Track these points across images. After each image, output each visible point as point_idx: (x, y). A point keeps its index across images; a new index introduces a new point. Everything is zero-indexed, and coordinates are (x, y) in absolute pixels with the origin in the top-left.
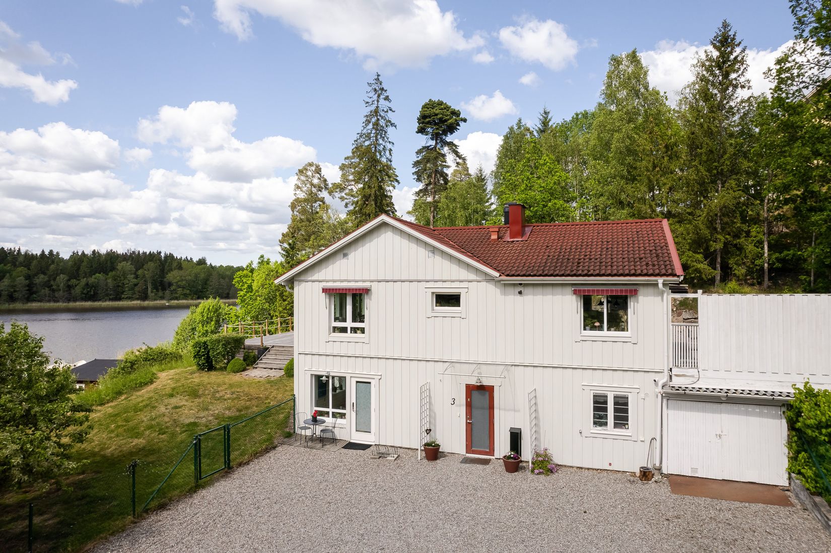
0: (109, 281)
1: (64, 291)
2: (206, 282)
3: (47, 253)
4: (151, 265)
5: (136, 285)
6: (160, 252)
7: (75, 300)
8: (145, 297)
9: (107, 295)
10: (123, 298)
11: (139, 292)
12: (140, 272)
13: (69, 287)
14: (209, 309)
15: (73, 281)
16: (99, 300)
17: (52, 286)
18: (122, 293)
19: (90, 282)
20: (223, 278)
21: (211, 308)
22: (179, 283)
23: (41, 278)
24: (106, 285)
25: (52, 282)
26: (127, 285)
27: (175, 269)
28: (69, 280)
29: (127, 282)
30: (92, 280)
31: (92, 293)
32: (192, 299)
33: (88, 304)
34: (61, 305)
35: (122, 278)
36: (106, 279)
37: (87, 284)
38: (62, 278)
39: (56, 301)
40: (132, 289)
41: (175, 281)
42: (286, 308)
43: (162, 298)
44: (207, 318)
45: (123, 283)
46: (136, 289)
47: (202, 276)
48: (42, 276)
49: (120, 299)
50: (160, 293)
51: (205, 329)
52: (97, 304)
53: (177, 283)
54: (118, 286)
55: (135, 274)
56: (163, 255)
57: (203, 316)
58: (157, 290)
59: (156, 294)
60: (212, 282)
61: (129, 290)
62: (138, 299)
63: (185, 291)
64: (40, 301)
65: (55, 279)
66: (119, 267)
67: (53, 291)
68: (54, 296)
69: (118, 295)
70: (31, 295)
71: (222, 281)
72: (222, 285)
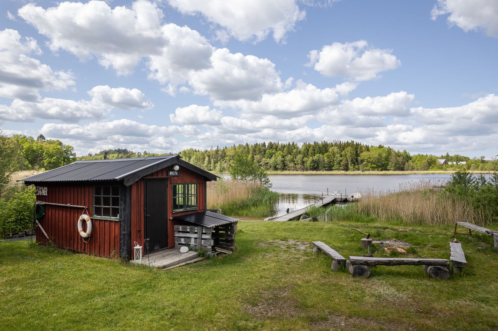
0: (325, 158)
1: (301, 165)
2: (387, 159)
3: (291, 144)
4: (349, 148)
5: (341, 161)
6: (353, 142)
7: (307, 170)
8: (347, 169)
9: (325, 167)
10: (334, 169)
11: (343, 165)
12: (343, 153)
13: (303, 163)
15: (305, 159)
16: (320, 170)
17: (294, 161)
18: (333, 166)
19: (314, 159)
20: (399, 157)
22: (369, 160)
23: (289, 157)
24: (324, 161)
25: (294, 159)
26: (336, 161)
27: (364, 151)
28: (303, 158)
29: (336, 159)
30: (316, 158)
31: (316, 166)
32: (378, 170)
33: (314, 172)
34: (299, 172)
35: (333, 157)
37: (313, 161)
38: (299, 156)
39: (297, 170)
40: (339, 163)
41: (366, 158)
43: (358, 169)
45: (333, 160)
46: (342, 163)
47: (384, 155)
48: (289, 155)
49: (332, 170)
50: (357, 167)
52: (319, 172)
53: (367, 159)
54: (331, 162)
55: (340, 154)
56: (355, 143)
58: (355, 165)
59: (354, 167)
60: (392, 159)
61: (337, 164)
62: (343, 170)
63: (373, 165)
64: (289, 170)
65: (296, 158)
66: (330, 150)
67: (295, 164)
68: (296, 168)
69: (330, 167)
70: (284, 167)
71: (398, 158)
72: (398, 161)
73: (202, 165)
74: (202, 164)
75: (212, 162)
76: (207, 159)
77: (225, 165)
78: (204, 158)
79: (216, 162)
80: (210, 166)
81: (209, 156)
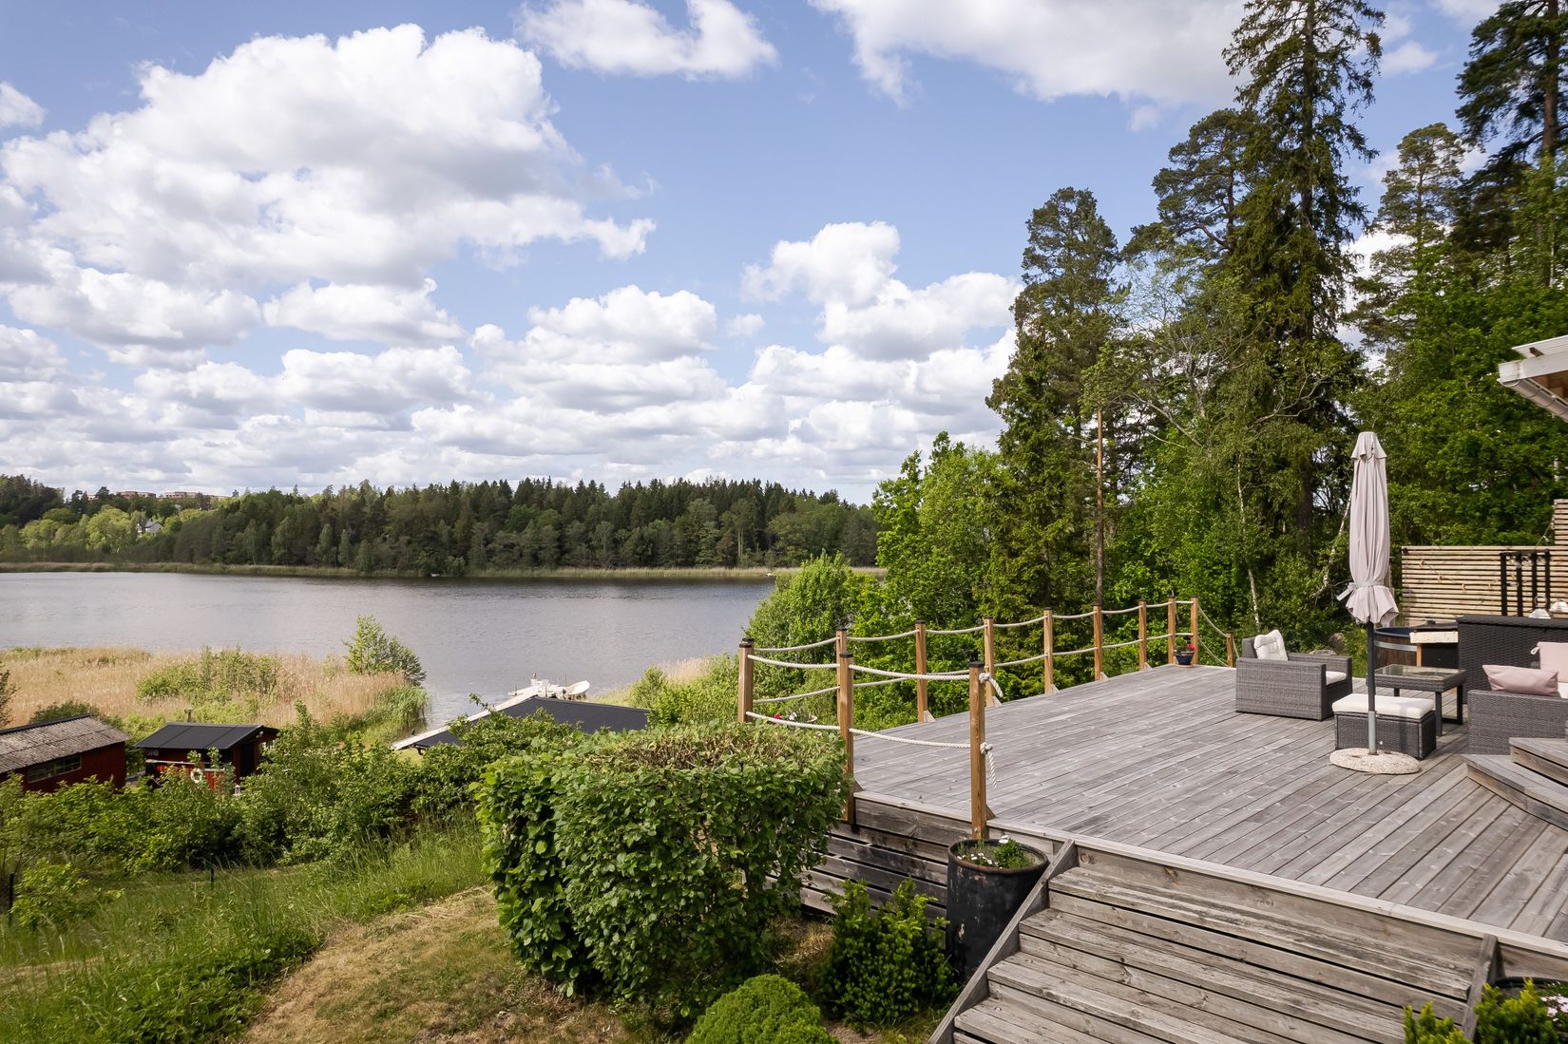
0: (676, 532)
1: (608, 550)
3: (587, 485)
4: (743, 504)
5: (718, 539)
6: (759, 482)
7: (624, 566)
8: (732, 561)
9: (673, 556)
10: (698, 563)
11: (723, 552)
12: (724, 517)
13: (616, 543)
14: (817, 580)
15: (622, 533)
16: (661, 565)
17: (590, 540)
18: (697, 553)
19: (646, 534)
21: (822, 577)
22: (790, 536)
23: (575, 528)
24: (671, 539)
25: (590, 535)
26: (703, 540)
27: (784, 511)
28: (615, 530)
29: (704, 533)
30: (649, 530)
31: (650, 553)
33: (643, 572)
34: (604, 572)
35: (696, 528)
36: (671, 529)
37: (642, 538)
38: (604, 527)
39: (597, 567)
40: (712, 546)
41: (783, 532)
42: (1019, 576)
43: (761, 563)
44: (814, 600)
45: (698, 536)
46: (719, 546)
47: (830, 523)
48: (578, 523)
49: (692, 564)
50: (758, 555)
51: (809, 627)
52: (656, 572)
53: (786, 536)
54: (690, 541)
55: (717, 520)
56: (763, 486)
57: (804, 596)
58: (753, 549)
59: (751, 556)
60: (847, 533)
61: (707, 549)
62: (721, 564)
63: (800, 551)
64: (575, 565)
65: (594, 530)
66: (691, 509)
67: (592, 549)
68: (594, 558)
69: (690, 556)
70: (562, 554)
73: (310, 548)
74: (311, 544)
75: (344, 536)
76: (326, 529)
77: (385, 547)
78: (318, 528)
79: (355, 540)
80: (338, 553)
81: (333, 522)
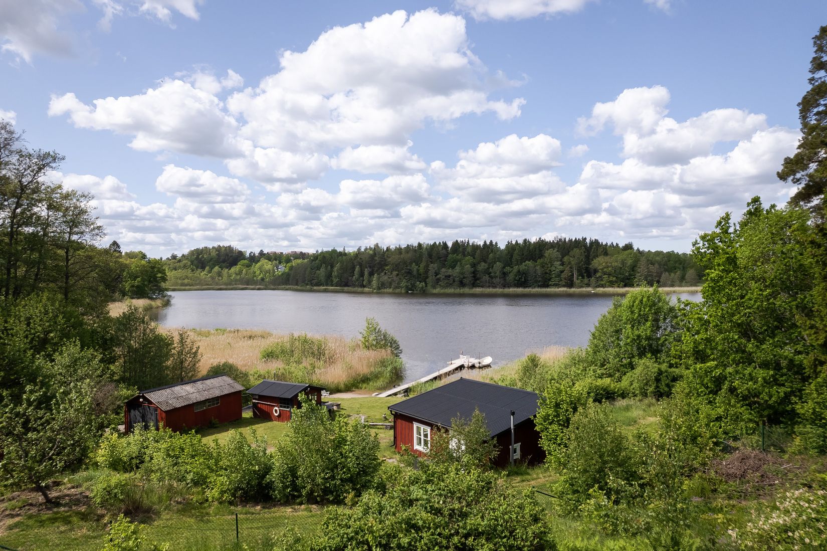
0: (538, 268)
1: (500, 278)
2: (633, 268)
3: (488, 243)
4: (576, 251)
5: (562, 272)
6: (585, 239)
7: (509, 287)
8: (571, 285)
9: (536, 281)
10: (551, 285)
11: (565, 279)
12: (566, 259)
13: (505, 274)
14: (641, 301)
15: (508, 269)
16: (529, 287)
17: (491, 273)
18: (550, 280)
19: (521, 269)
20: (653, 264)
21: (645, 300)
22: (605, 270)
23: (482, 266)
24: (535, 272)
25: (491, 270)
26: (553, 272)
27: (600, 255)
28: (504, 267)
29: (554, 269)
30: (523, 267)
31: (523, 280)
32: (618, 287)
33: (520, 290)
34: (499, 290)
35: (549, 265)
36: (535, 266)
37: (519, 271)
38: (498, 266)
39: (495, 287)
40: (559, 276)
41: (601, 267)
43: (588, 285)
44: (640, 315)
45: (550, 270)
46: (563, 276)
47: (629, 262)
48: (483, 264)
49: (547, 286)
50: (586, 281)
52: (527, 290)
53: (602, 269)
54: (546, 273)
55: (561, 261)
56: (588, 241)
57: (632, 312)
58: (583, 277)
59: (581, 281)
60: (640, 268)
61: (556, 277)
62: (564, 286)
63: (611, 278)
64: (482, 287)
65: (493, 267)
66: (546, 255)
67: (491, 277)
68: (493, 283)
69: (546, 281)
70: (475, 281)
71: (651, 267)
72: (651, 272)
73: (350, 278)
74: (350, 276)
75: (366, 273)
76: (357, 269)
77: (386, 278)
78: (354, 268)
79: (371, 274)
80: (363, 280)
81: (361, 265)
